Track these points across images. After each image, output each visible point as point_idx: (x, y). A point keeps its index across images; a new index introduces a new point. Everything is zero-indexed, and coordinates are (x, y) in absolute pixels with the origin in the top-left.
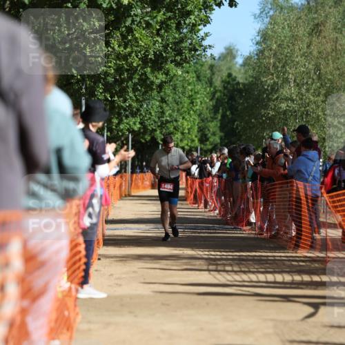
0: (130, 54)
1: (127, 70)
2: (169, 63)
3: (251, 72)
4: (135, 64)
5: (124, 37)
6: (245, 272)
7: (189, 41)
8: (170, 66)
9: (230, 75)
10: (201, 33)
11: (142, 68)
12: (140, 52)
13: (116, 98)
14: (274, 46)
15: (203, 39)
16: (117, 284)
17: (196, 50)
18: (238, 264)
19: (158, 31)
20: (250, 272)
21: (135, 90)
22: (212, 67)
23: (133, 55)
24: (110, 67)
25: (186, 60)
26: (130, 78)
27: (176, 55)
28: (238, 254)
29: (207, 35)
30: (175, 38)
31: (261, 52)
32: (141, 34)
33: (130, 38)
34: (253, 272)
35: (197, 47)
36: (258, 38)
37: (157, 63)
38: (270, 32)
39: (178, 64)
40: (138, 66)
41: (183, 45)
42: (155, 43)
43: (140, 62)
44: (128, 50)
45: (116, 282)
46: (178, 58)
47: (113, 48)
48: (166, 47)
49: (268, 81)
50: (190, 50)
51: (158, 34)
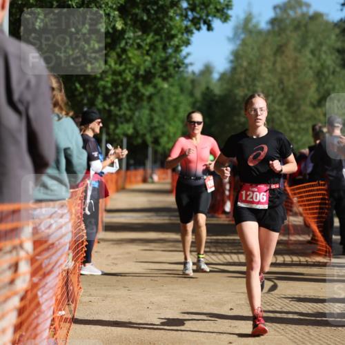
0: (124, 71)
1: (122, 84)
2: (157, 77)
3: (225, 86)
4: (128, 79)
5: (119, 56)
6: (220, 253)
7: (174, 60)
8: (158, 80)
9: (208, 88)
10: (184, 53)
11: (135, 82)
12: (132, 68)
13: (112, 108)
14: (245, 64)
15: (185, 57)
16: (113, 263)
17: (179, 67)
18: (215, 246)
19: (148, 51)
20: (225, 253)
21: (128, 100)
22: (193, 82)
23: (127, 71)
24: (107, 81)
25: (170, 76)
26: (125, 91)
27: (163, 71)
28: (215, 238)
29: (188, 54)
30: (161, 57)
31: (234, 70)
32: (133, 54)
33: (124, 57)
34: (228, 253)
35: (180, 64)
36: (231, 58)
37: (148, 78)
38: (241, 53)
39: (165, 79)
40: (131, 80)
41: (169, 63)
42: (145, 61)
43: (133, 77)
44: (123, 67)
45: (113, 261)
46: (164, 74)
47: (110, 66)
48: (154, 64)
49: (241, 93)
50: (175, 67)
51: (148, 54)
